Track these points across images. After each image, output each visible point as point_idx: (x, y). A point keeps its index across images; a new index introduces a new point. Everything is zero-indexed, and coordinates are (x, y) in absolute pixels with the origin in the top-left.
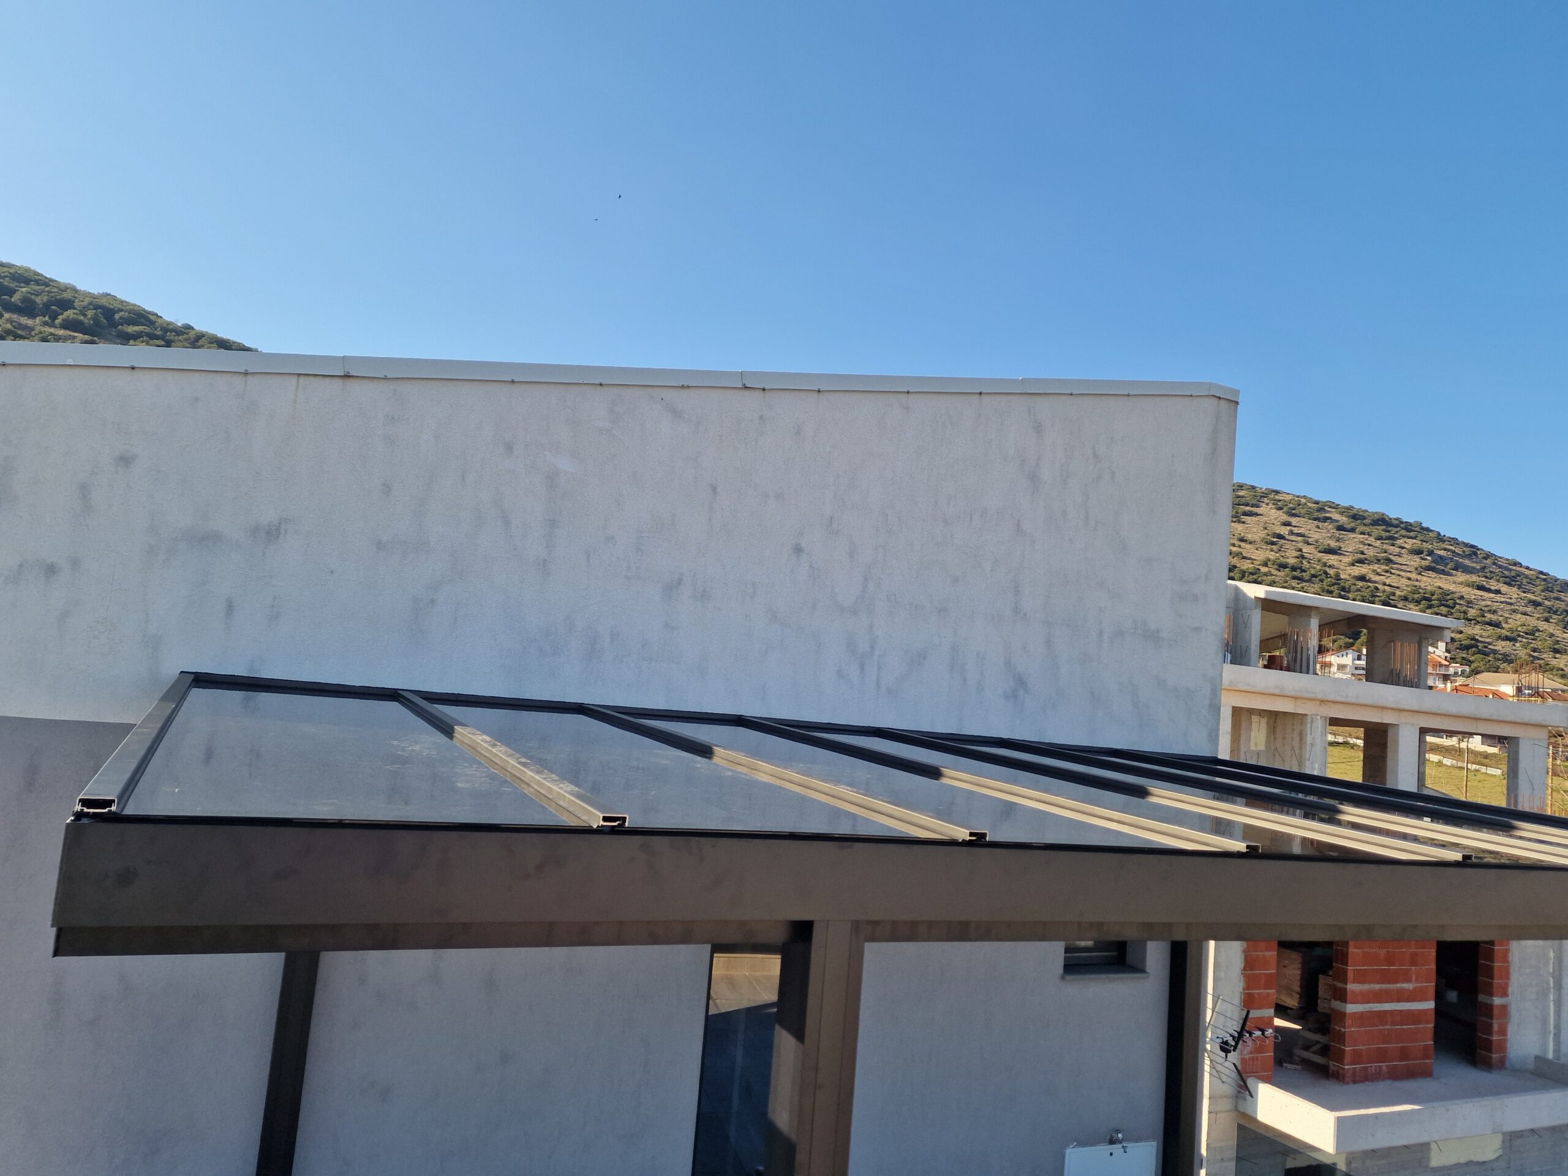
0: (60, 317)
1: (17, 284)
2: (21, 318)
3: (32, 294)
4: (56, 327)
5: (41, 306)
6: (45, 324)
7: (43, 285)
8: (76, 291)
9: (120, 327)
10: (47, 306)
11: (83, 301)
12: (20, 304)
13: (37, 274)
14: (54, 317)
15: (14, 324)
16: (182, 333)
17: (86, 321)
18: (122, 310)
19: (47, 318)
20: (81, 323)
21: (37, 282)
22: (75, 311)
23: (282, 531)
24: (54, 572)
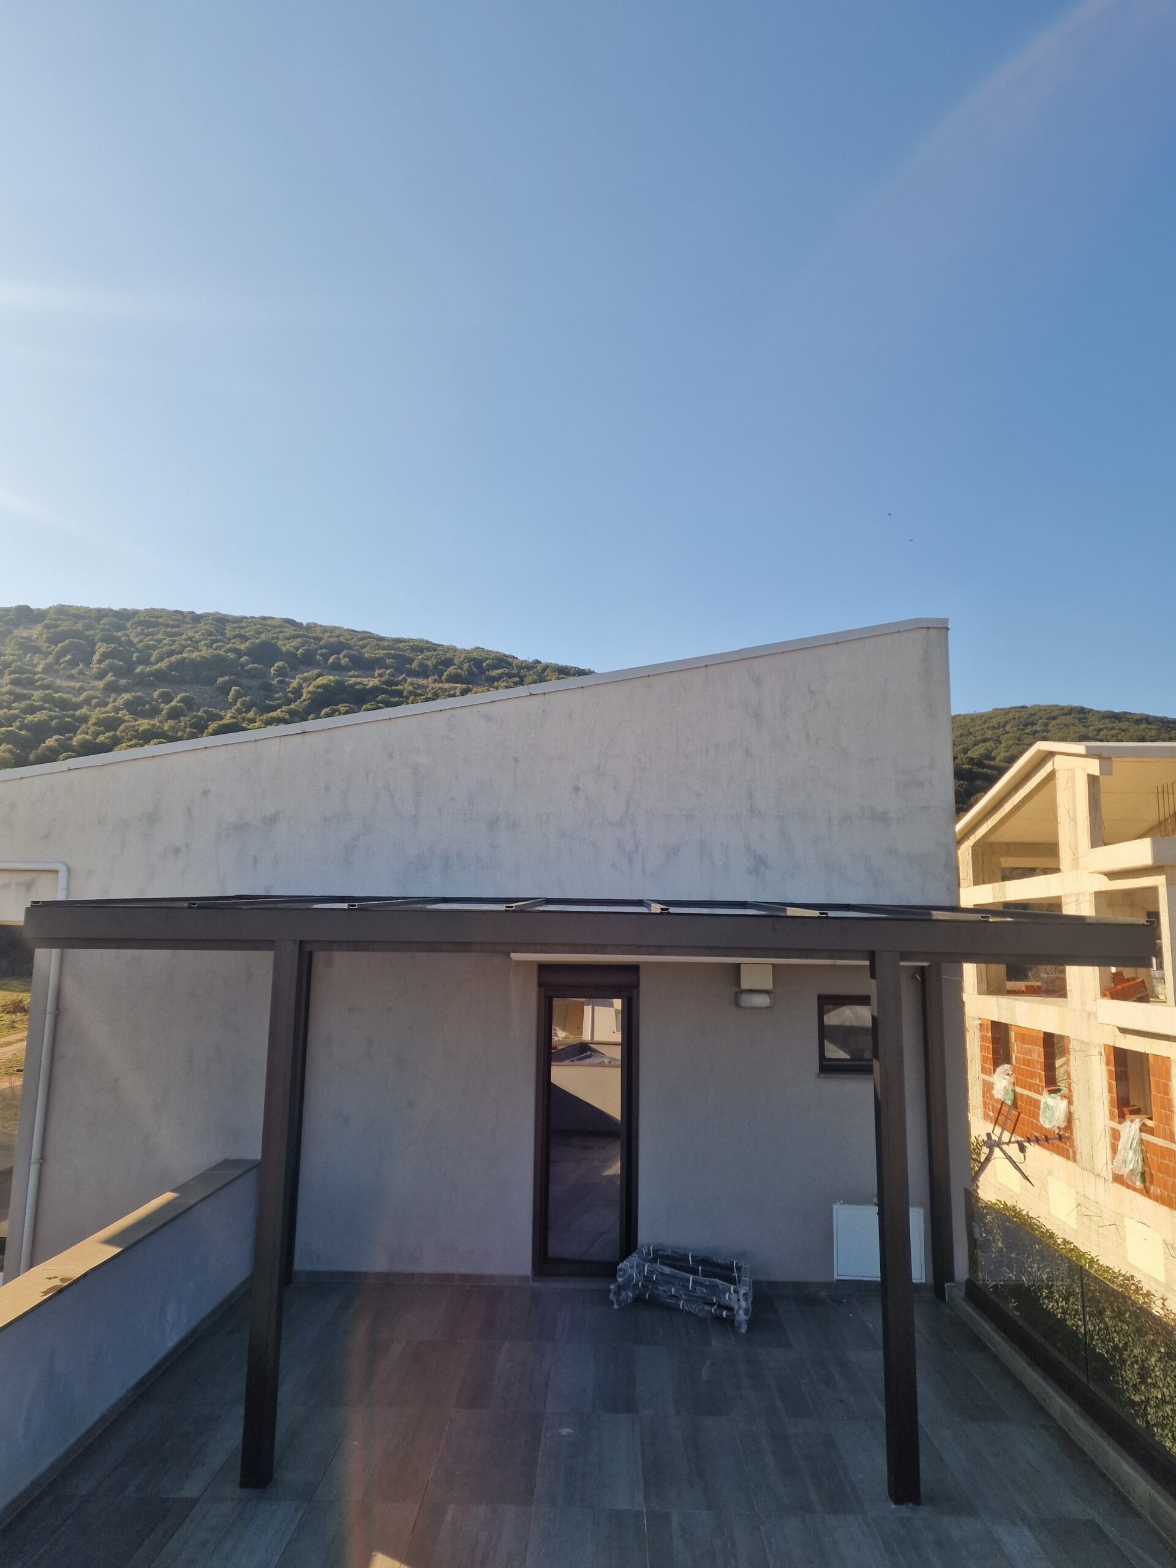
0: (445, 674)
1: (415, 653)
2: (419, 680)
3: (425, 659)
4: (443, 682)
5: (431, 668)
6: (435, 681)
7: (432, 651)
8: (455, 649)
9: (487, 673)
10: (435, 666)
11: (460, 658)
12: (417, 669)
13: (428, 642)
14: (440, 676)
15: (414, 686)
16: (533, 668)
17: (463, 673)
18: (487, 659)
19: (436, 676)
20: (460, 675)
21: (428, 650)
22: (455, 667)
23: (277, 817)
24: (178, 851)
